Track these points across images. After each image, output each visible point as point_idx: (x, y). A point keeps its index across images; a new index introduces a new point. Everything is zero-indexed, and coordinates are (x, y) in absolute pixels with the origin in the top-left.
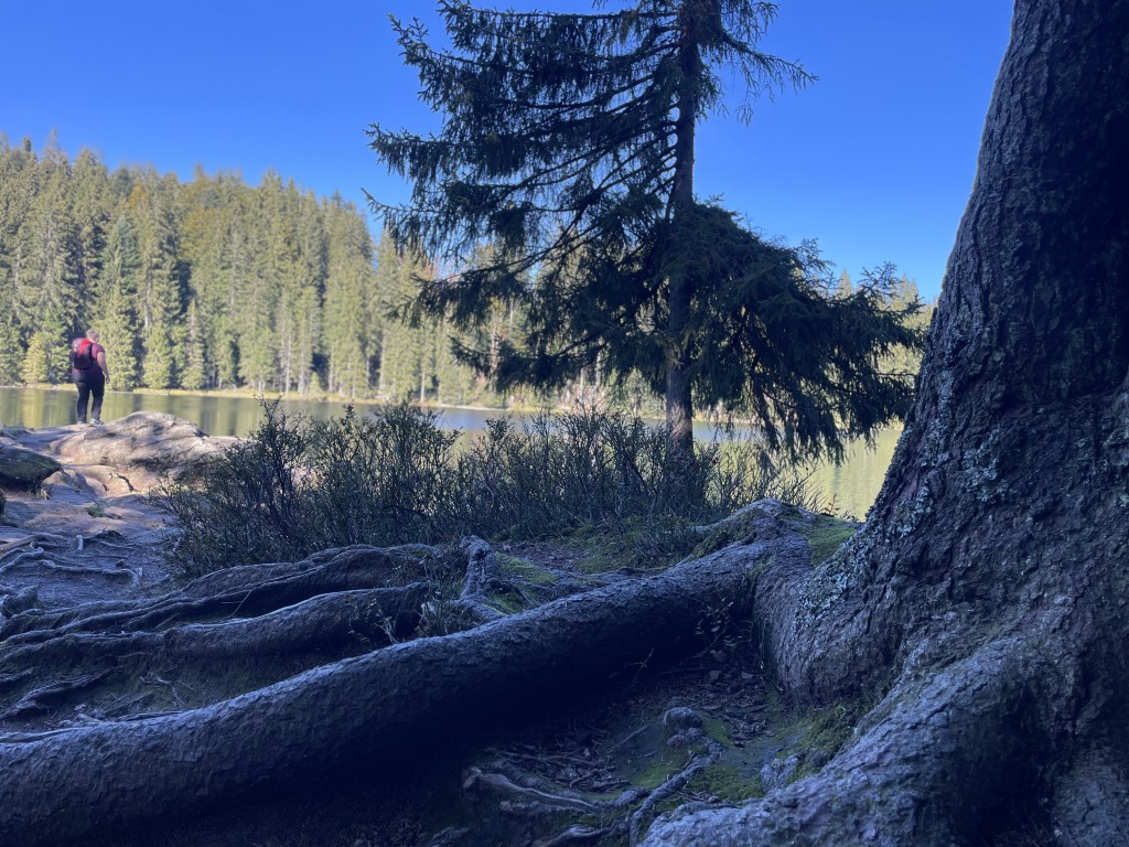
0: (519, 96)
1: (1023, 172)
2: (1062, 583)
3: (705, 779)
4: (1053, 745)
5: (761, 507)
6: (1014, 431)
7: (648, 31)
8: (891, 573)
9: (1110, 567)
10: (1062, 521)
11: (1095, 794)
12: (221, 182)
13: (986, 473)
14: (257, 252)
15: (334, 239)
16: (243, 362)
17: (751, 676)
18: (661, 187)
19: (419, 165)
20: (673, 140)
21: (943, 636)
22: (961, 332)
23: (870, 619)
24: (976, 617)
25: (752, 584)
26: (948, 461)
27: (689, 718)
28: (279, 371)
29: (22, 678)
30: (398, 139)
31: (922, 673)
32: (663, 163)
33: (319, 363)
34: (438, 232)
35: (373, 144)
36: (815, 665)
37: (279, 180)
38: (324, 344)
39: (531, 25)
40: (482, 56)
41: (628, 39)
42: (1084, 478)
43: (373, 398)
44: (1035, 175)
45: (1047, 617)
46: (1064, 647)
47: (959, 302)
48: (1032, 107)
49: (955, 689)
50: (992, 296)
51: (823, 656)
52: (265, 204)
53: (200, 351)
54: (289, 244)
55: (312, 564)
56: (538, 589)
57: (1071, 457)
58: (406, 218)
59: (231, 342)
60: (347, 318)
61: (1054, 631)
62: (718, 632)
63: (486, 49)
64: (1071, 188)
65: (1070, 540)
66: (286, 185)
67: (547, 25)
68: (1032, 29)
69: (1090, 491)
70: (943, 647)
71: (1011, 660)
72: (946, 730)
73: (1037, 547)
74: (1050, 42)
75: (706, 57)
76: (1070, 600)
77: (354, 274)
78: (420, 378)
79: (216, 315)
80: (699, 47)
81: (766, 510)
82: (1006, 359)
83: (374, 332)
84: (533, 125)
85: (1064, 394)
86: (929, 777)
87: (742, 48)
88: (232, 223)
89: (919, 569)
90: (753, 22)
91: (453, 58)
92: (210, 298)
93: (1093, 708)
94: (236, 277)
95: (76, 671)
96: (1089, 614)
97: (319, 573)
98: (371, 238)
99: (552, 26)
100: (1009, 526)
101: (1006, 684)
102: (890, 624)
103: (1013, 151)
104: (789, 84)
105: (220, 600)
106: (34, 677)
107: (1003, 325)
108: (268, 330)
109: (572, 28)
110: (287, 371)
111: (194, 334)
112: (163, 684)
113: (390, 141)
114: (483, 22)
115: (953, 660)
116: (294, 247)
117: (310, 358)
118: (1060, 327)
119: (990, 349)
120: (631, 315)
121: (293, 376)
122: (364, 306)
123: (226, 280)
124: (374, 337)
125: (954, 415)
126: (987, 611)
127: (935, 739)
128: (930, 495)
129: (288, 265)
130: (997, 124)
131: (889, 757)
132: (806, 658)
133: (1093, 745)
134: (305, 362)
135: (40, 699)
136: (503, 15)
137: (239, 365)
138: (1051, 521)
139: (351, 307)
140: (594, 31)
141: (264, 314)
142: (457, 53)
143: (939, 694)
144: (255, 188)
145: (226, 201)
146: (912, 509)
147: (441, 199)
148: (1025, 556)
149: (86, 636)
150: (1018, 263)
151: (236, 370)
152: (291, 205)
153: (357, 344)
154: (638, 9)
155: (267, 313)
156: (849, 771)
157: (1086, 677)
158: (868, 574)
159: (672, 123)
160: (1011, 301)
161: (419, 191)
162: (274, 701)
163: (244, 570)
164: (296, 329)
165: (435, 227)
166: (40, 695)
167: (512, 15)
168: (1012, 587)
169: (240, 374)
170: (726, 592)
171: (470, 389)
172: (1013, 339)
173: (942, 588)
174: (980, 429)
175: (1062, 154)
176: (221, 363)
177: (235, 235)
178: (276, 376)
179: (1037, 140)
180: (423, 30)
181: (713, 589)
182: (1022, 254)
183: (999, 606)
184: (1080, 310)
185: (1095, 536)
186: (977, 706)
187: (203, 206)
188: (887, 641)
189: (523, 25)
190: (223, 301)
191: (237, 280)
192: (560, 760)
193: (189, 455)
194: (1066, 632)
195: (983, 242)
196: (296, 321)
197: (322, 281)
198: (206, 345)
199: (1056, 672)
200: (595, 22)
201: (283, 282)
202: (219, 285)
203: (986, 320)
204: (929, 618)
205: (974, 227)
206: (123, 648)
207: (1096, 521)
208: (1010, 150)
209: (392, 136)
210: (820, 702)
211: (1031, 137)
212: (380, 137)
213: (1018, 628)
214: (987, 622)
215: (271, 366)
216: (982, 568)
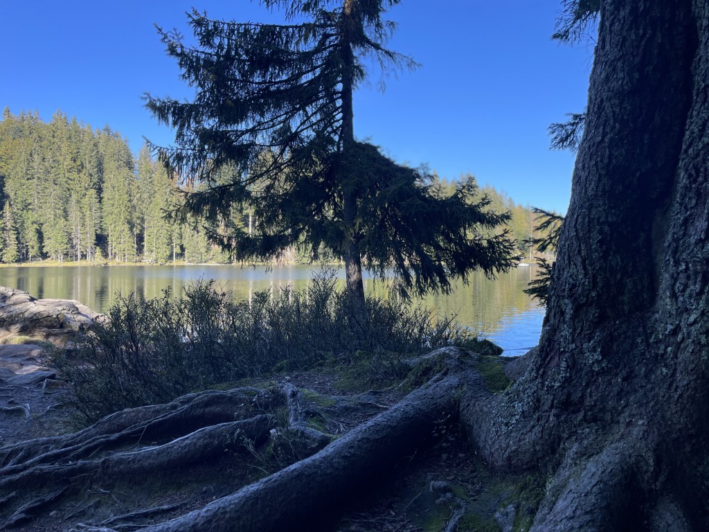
0: (242, 76)
1: (599, 200)
2: (641, 414)
3: (465, 523)
4: (647, 495)
5: (447, 352)
6: (607, 334)
7: (321, 36)
8: (552, 407)
9: (661, 405)
10: (635, 381)
11: (670, 518)
12: (23, 120)
13: (596, 357)
14: (52, 168)
15: (107, 157)
16: (46, 242)
17: (463, 455)
18: (334, 131)
19: (178, 119)
20: (339, 103)
21: (585, 442)
22: (573, 279)
23: (542, 431)
24: (600, 431)
25: (457, 402)
26: (575, 349)
27: (445, 487)
28: (72, 247)
29: (9, 499)
30: (163, 102)
31: (578, 462)
32: (334, 116)
33: (101, 240)
34: (196, 163)
35: (147, 105)
36: (512, 455)
37: (65, 118)
38: (103, 227)
39: (247, 31)
40: (218, 51)
41: (309, 42)
42: (643, 359)
43: (140, 262)
44: (604, 201)
45: (636, 431)
46: (646, 446)
47: (570, 263)
48: (601, 168)
49: (600, 472)
50: (587, 262)
51: (516, 450)
52: (56, 135)
53: (15, 236)
54: (75, 161)
55: (180, 404)
56: (328, 410)
57: (636, 348)
58: (173, 154)
59: (37, 229)
60: (119, 209)
61: (641, 439)
62: (445, 433)
63: (221, 46)
64: (622, 208)
65: (641, 392)
66: (71, 122)
67: (257, 31)
68: (599, 128)
69: (647, 366)
70: (586, 448)
71: (623, 455)
72: (601, 495)
73: (626, 395)
74: (609, 136)
75: (356, 51)
76: (646, 423)
77: (122, 180)
78: (172, 247)
79: (25, 211)
80: (351, 44)
81: (451, 354)
82: (598, 295)
83: (138, 218)
84: (253, 93)
85: (626, 312)
86: (599, 520)
87: (377, 47)
88: (33, 148)
89: (567, 406)
90: (383, 32)
91: (198, 52)
92: (20, 200)
93: (663, 476)
94: (37, 185)
95: (45, 490)
96: (655, 430)
97: (186, 410)
98: (133, 156)
99: (261, 31)
100: (610, 384)
101: (623, 468)
102: (554, 434)
103: (593, 189)
104: (406, 69)
105: (128, 434)
106: (17, 497)
107: (594, 277)
108: (63, 220)
109: (273, 33)
110: (78, 247)
111: (9, 225)
112: (105, 493)
113: (158, 104)
114: (216, 28)
115: (593, 455)
116: (78, 163)
117: (94, 237)
118: (622, 278)
119: (590, 290)
120: (319, 209)
121: (82, 250)
122: (130, 201)
123: (30, 187)
124: (138, 221)
125: (574, 324)
126: (604, 428)
127: (597, 500)
128: (568, 366)
129: (75, 175)
130: (583, 173)
131: (578, 512)
132: (506, 451)
133: (665, 494)
134: (91, 239)
135: (27, 511)
136: (228, 24)
137: (43, 244)
138: (630, 381)
139: (121, 202)
140: (287, 36)
141: (59, 209)
142: (201, 49)
143: (593, 475)
144: (49, 124)
145: (28, 134)
146: (559, 374)
147: (194, 140)
148: (620, 400)
149: (46, 467)
150: (600, 247)
151: (41, 248)
152: (74, 136)
153: (127, 226)
154: (315, 23)
155: (62, 208)
156: (561, 521)
157: (658, 462)
158: (535, 405)
159: (339, 93)
160: (598, 265)
161: (180, 135)
162: (228, 510)
163: (133, 411)
164: (83, 218)
165: (193, 159)
166: (27, 509)
167: (234, 24)
168: (615, 415)
169: (45, 250)
170: (444, 409)
171: (206, 252)
172: (600, 285)
173: (580, 416)
174: (589, 332)
175: (617, 192)
176: (30, 244)
177: (36, 156)
178: (70, 250)
179: (604, 185)
180: (180, 36)
181: (437, 407)
182: (601, 242)
183: (609, 425)
184: (630, 269)
185: (652, 389)
186: (612, 480)
187: (11, 137)
188: (553, 443)
189: (242, 31)
190: (29, 201)
191: (39, 187)
192: (381, 519)
193: (26, 315)
194: (646, 439)
195: (581, 235)
196: (83, 213)
197: (100, 185)
198: (18, 232)
199: (644, 459)
200: (287, 30)
201: (72, 187)
202: (25, 191)
203: (586, 275)
204: (576, 432)
205: (575, 226)
206: (73, 472)
207: (652, 381)
208: (591, 189)
209: (159, 100)
210: (515, 473)
211: (601, 183)
212: (151, 101)
213: (622, 437)
214: (605, 433)
215: (66, 244)
216: (599, 406)
